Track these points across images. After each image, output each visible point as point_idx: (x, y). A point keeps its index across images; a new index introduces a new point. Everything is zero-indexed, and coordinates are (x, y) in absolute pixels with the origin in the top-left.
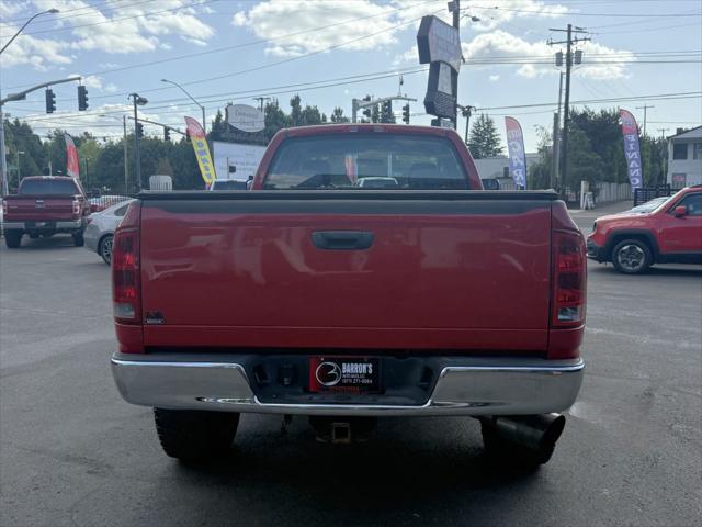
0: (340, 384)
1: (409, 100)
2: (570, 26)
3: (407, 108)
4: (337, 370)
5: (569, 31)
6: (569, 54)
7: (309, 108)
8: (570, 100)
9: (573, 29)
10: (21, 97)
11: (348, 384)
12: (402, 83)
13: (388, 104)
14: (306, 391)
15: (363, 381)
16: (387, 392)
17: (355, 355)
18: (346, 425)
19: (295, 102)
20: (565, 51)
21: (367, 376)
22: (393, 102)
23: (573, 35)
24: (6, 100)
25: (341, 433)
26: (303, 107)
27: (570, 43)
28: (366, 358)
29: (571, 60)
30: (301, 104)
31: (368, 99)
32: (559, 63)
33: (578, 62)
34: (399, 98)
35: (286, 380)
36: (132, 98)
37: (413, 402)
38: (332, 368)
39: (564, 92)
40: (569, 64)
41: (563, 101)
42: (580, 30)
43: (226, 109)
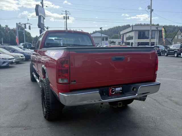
0: (115, 93)
1: (30, 24)
2: (66, 11)
3: (30, 26)
4: (115, 90)
5: (66, 12)
6: (66, 17)
8: (67, 27)
9: (67, 11)
11: (117, 93)
12: (28, 20)
13: (25, 25)
15: (120, 92)
16: (125, 93)
17: (118, 86)
18: (121, 102)
20: (65, 16)
21: (121, 90)
22: (26, 24)
23: (67, 13)
25: (120, 104)
27: (66, 14)
28: (121, 86)
29: (66, 18)
31: (20, 23)
32: (64, 19)
33: (68, 19)
34: (28, 23)
35: (104, 94)
37: (133, 95)
38: (113, 90)
39: (66, 25)
40: (66, 19)
41: (66, 27)
42: (68, 12)
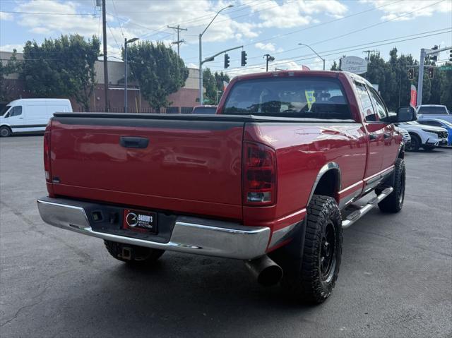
0: (137, 226)
4: (136, 218)
7: (403, 56)
10: (212, 59)
11: (140, 227)
14: (121, 228)
15: (148, 226)
16: (160, 234)
17: (145, 211)
18: (128, 249)
19: (393, 53)
21: (150, 223)
24: (204, 61)
26: (399, 55)
28: (149, 213)
30: (397, 54)
36: (266, 57)
38: (133, 216)
43: (340, 60)
